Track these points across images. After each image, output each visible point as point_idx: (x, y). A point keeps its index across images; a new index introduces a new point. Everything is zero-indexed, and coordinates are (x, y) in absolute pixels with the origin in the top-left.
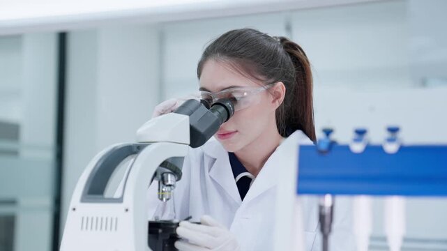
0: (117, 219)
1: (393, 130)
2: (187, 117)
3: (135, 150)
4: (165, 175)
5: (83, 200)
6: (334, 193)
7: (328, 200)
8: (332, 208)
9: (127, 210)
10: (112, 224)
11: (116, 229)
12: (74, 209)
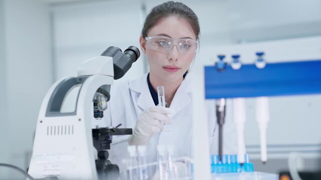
0: (73, 126)
1: (260, 54)
2: (111, 58)
3: (78, 81)
4: (99, 97)
5: (47, 115)
6: (226, 97)
7: (222, 102)
8: (225, 107)
9: (80, 120)
10: (70, 130)
11: (73, 133)
12: (41, 122)
